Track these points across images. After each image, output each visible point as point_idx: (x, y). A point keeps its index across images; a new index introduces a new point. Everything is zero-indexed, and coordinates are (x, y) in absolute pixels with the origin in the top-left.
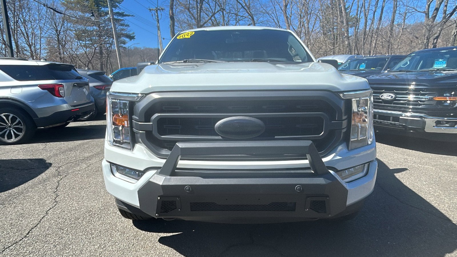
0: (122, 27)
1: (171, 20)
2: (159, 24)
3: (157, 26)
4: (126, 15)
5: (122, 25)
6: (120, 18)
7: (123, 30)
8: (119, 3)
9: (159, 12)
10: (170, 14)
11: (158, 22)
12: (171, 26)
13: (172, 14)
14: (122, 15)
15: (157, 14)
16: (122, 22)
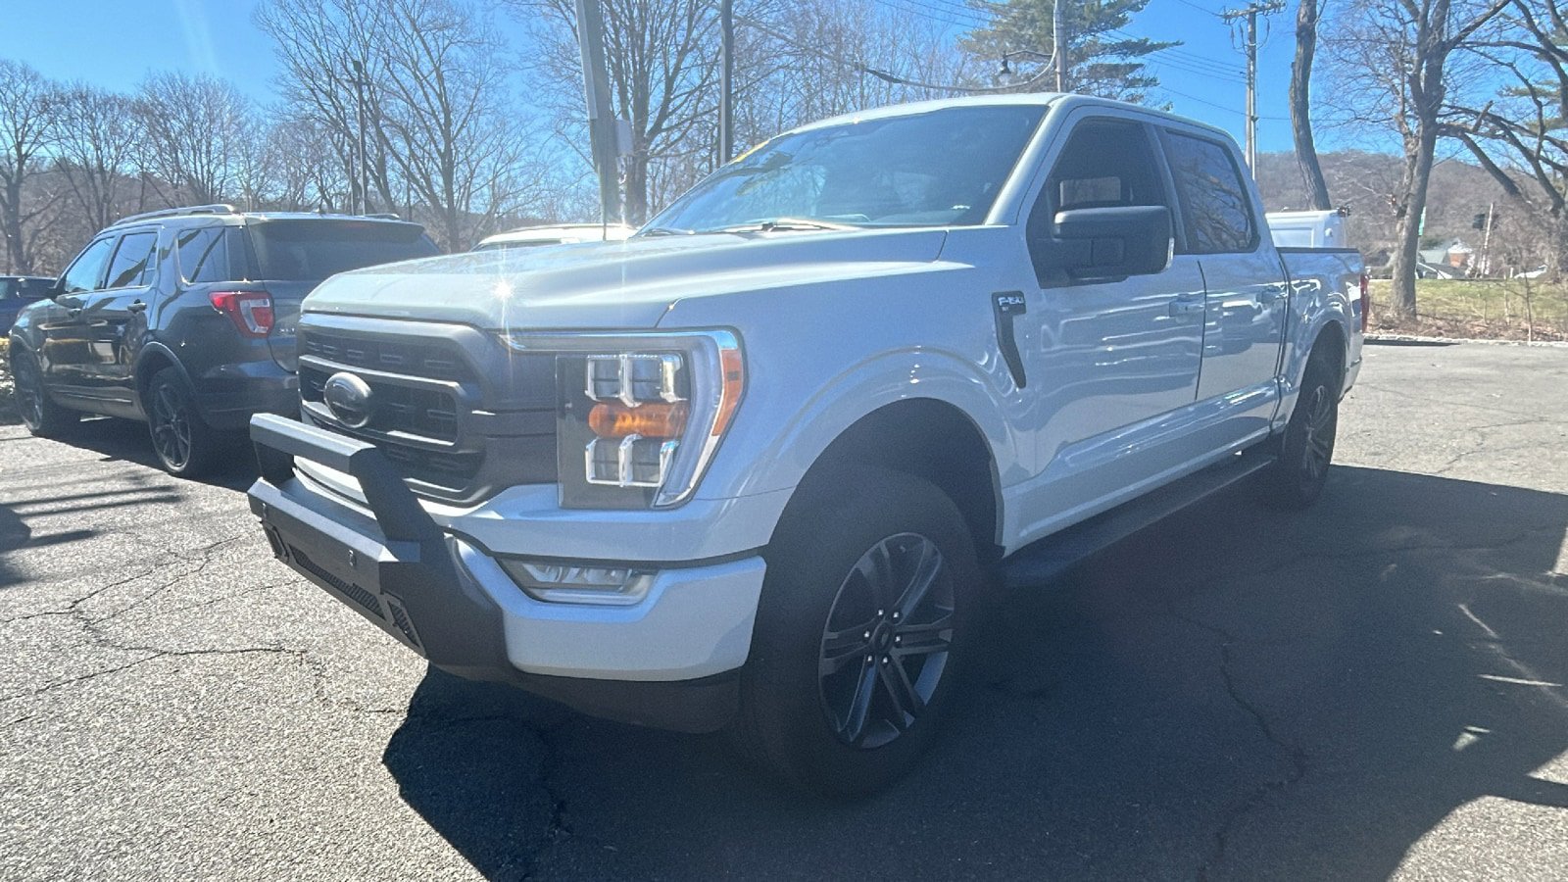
0: (1132, 90)
1: (1300, 42)
2: (1254, 65)
3: (1246, 71)
4: (1153, 47)
5: (1132, 84)
6: (1132, 60)
7: (1133, 99)
8: (1135, 8)
9: (1259, 16)
10: (1299, 20)
11: (1253, 57)
12: (1297, 68)
13: (1305, 20)
14: (1142, 48)
15: (1254, 27)
16: (1136, 74)
